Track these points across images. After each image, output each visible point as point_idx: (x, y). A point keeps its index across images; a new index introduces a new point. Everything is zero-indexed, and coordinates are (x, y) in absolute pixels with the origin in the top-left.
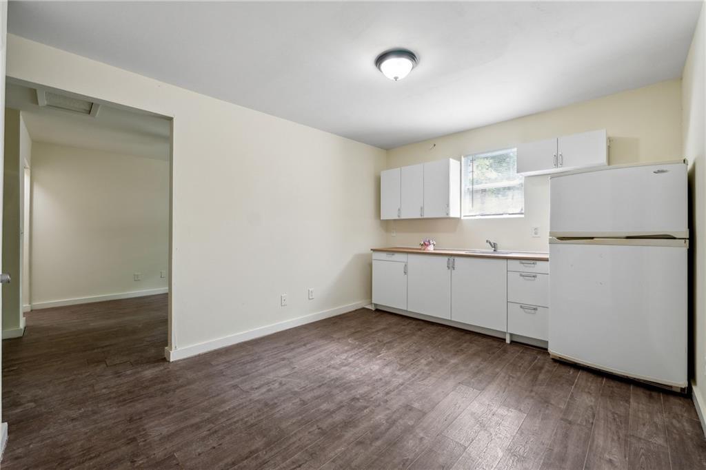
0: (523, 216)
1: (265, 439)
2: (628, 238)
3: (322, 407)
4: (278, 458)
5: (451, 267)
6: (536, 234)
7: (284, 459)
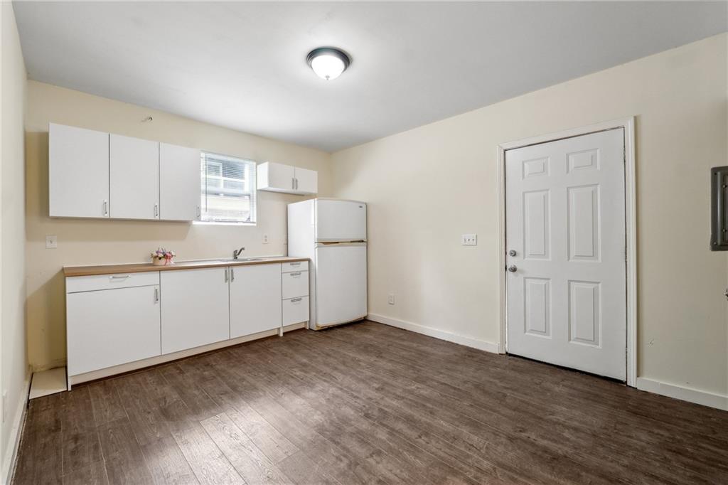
0: (255, 225)
1: (448, 477)
2: (352, 242)
3: (384, 438)
4: (470, 461)
5: (229, 278)
6: (266, 240)
7: (468, 456)
